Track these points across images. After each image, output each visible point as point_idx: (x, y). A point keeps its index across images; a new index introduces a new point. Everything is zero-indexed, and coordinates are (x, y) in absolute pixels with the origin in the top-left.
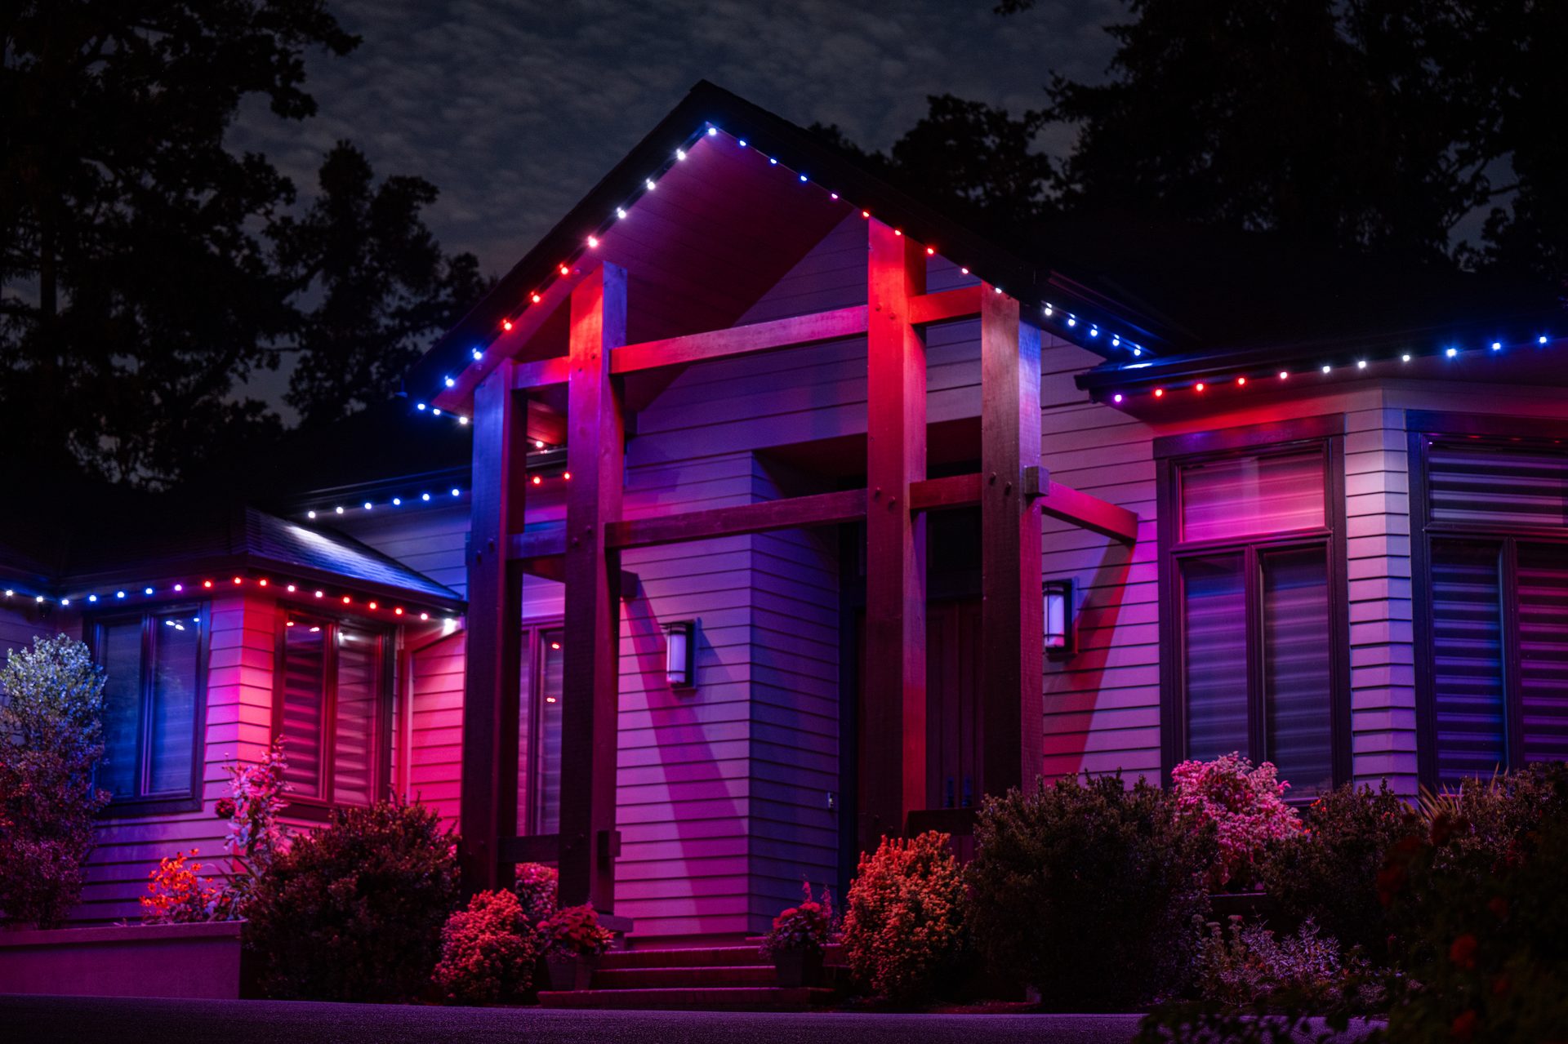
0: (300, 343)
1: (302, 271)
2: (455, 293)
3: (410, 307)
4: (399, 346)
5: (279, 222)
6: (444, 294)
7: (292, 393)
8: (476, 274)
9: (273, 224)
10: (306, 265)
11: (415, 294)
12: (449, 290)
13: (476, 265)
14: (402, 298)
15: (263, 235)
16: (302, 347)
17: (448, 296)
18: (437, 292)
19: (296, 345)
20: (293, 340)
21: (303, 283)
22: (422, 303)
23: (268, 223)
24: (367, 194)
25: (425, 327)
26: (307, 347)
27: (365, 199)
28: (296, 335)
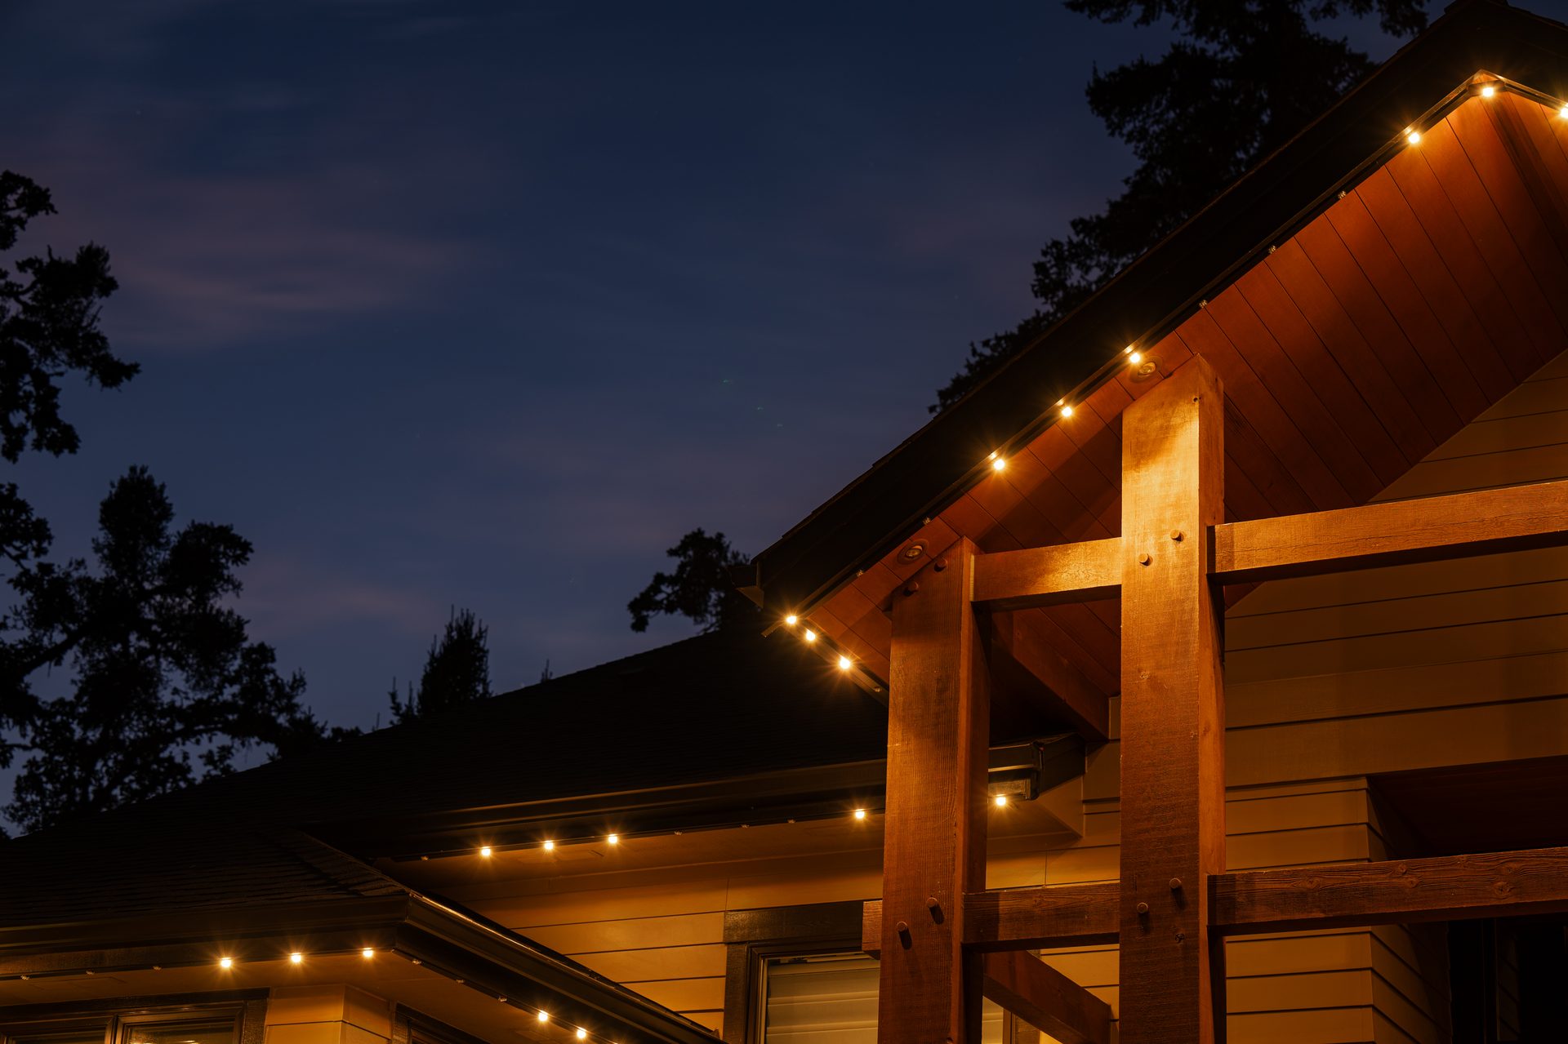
0: (33, 741)
1: (59, 637)
2: (243, 693)
3: (186, 703)
4: (165, 754)
5: (34, 570)
6: (229, 692)
7: (17, 804)
8: (273, 671)
9: (26, 572)
10: (65, 630)
11: (194, 688)
12: (236, 689)
13: (273, 660)
14: (176, 691)
15: (11, 586)
16: (34, 745)
17: (234, 695)
18: (220, 689)
19: (27, 742)
20: (24, 736)
21: (55, 654)
22: (200, 701)
23: (20, 570)
24: (163, 541)
25: (200, 732)
26: (42, 746)
27: (159, 546)
28: (29, 728)
